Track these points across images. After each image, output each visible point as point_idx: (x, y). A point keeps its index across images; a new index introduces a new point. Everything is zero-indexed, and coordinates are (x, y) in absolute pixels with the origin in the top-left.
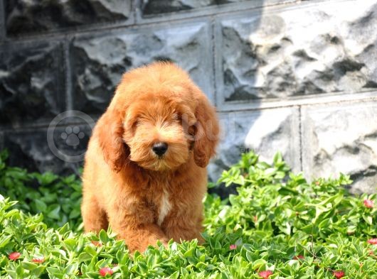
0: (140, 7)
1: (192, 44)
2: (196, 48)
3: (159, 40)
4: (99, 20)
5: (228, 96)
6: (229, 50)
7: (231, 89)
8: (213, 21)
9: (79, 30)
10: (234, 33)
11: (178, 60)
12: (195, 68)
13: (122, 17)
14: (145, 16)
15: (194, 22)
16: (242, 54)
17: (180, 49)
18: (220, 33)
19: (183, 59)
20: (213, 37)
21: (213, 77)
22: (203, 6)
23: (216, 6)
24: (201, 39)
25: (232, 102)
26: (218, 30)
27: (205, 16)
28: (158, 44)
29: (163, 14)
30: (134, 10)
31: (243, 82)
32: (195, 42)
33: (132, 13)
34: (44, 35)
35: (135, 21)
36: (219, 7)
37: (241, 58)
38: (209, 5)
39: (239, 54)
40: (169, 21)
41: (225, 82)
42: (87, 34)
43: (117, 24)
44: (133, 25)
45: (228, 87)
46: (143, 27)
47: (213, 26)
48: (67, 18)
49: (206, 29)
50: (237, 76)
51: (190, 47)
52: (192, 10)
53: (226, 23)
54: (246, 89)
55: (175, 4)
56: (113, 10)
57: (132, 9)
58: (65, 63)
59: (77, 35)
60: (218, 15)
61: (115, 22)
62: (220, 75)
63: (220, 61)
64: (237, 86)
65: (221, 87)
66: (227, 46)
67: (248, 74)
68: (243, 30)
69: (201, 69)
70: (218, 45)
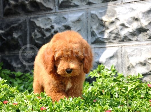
0: (58, 5)
1: (79, 20)
2: (80, 22)
3: (65, 19)
4: (41, 10)
5: (93, 42)
6: (94, 23)
7: (94, 39)
8: (87, 11)
9: (33, 14)
10: (96, 16)
11: (73, 27)
12: (80, 30)
13: (50, 9)
14: (60, 9)
15: (80, 11)
16: (99, 25)
17: (74, 22)
18: (90, 16)
19: (75, 26)
20: (87, 18)
21: (87, 34)
22: (83, 5)
23: (89, 5)
24: (82, 19)
25: (94, 44)
26: (89, 15)
27: (84, 9)
28: (65, 20)
29: (67, 8)
30: (55, 7)
31: (99, 36)
32: (80, 19)
33: (55, 8)
34: (18, 16)
35: (56, 11)
36: (90, 6)
37: (99, 26)
38: (86, 5)
39: (98, 24)
40: (69, 11)
41: (92, 36)
42: (36, 16)
43: (48, 12)
44: (55, 13)
45: (93, 38)
46: (59, 13)
47: (87, 13)
48: (28, 9)
49: (84, 14)
50: (97, 34)
51: (78, 22)
52: (79, 7)
53: (93, 12)
54: (100, 39)
55: (72, 4)
56: (47, 6)
57: (54, 6)
58: (27, 27)
59: (32, 16)
60: (89, 9)
61: (47, 11)
62: (90, 33)
63: (90, 27)
64: (96, 37)
65: (90, 38)
66: (93, 21)
67: (101, 33)
68: (100, 15)
69: (82, 31)
70: (89, 21)
